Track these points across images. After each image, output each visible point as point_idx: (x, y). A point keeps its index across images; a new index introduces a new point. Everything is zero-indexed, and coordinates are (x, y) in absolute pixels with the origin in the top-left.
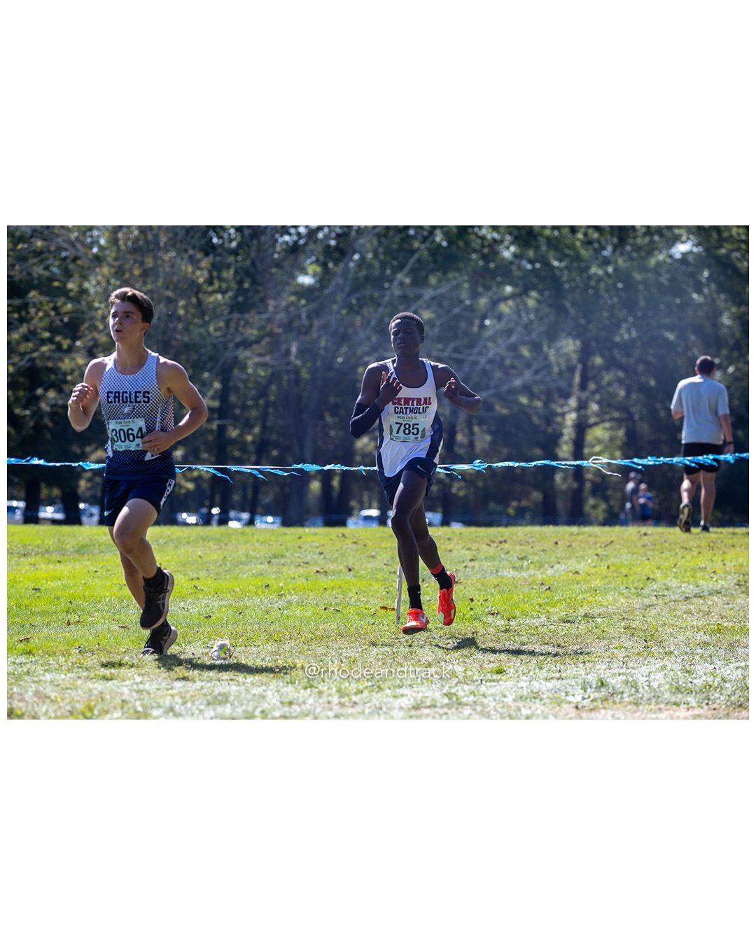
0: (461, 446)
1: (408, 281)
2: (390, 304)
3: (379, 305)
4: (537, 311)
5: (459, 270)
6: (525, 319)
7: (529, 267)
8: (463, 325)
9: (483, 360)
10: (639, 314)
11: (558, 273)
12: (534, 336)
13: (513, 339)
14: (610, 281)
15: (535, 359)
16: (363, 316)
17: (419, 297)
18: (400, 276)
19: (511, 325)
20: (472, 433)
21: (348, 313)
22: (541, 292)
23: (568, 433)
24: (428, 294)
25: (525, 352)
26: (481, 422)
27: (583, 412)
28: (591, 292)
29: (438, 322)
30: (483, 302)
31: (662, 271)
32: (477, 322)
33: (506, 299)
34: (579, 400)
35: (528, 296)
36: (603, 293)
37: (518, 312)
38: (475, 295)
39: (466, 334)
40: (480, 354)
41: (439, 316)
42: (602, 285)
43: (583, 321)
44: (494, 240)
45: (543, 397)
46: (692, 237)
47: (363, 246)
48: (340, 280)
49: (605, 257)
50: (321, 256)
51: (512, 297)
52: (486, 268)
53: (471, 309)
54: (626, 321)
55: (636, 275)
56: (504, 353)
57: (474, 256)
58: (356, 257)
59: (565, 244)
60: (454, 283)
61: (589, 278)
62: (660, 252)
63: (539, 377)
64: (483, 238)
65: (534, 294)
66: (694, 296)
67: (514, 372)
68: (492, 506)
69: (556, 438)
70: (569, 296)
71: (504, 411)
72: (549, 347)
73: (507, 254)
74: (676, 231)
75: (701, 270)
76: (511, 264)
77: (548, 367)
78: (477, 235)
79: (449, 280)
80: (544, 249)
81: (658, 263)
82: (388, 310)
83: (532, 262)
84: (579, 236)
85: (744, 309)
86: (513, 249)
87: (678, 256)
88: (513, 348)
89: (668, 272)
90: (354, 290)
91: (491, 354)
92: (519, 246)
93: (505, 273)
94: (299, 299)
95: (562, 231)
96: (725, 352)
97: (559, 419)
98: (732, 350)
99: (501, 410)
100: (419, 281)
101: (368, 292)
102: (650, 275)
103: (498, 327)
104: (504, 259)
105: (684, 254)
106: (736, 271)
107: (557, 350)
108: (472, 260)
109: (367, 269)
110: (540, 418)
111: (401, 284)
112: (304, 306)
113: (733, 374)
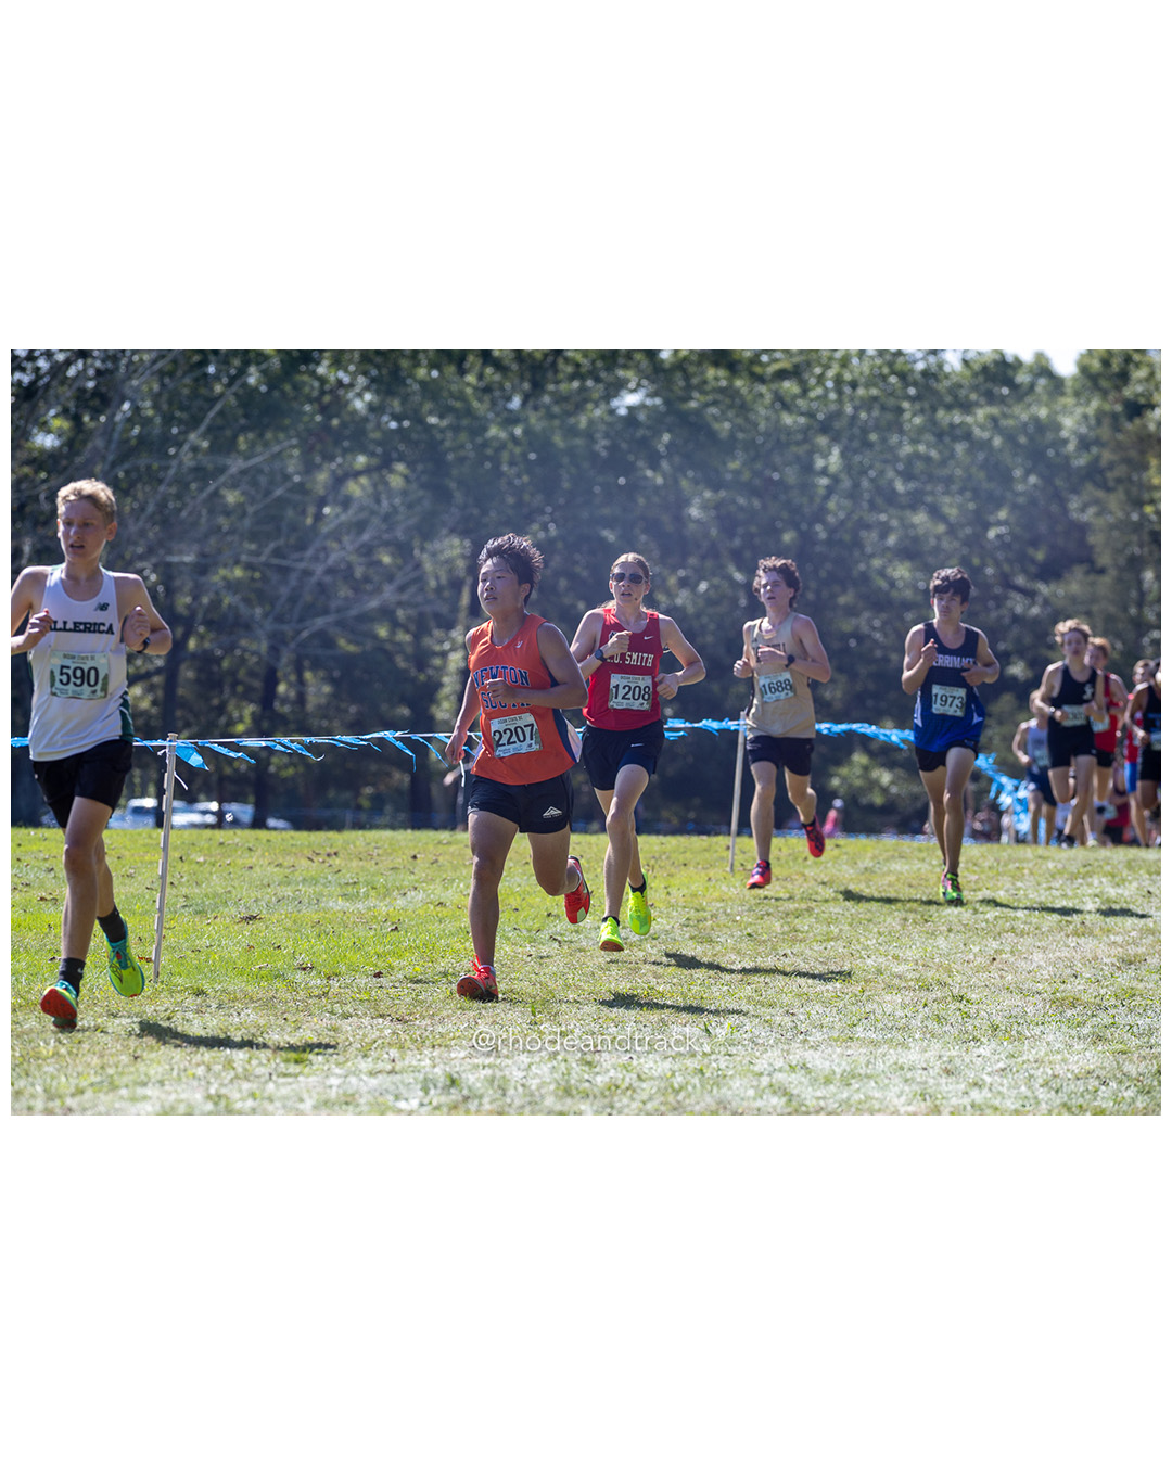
0: (284, 701)
1: (205, 444)
2: (176, 480)
3: (160, 481)
4: (404, 493)
5: (283, 428)
6: (385, 507)
7: (393, 425)
8: (290, 514)
9: (319, 569)
10: (562, 501)
11: (439, 436)
12: (399, 532)
13: (366, 537)
14: (518, 450)
15: (400, 568)
16: (135, 499)
17: (222, 470)
18: (193, 437)
19: (362, 516)
20: (301, 682)
22: (411, 465)
23: (448, 682)
24: (236, 465)
25: (386, 557)
26: (316, 665)
28: (488, 465)
29: (251, 510)
30: (322, 477)
31: (598, 435)
32: (311, 510)
33: (357, 474)
35: (392, 471)
36: (506, 467)
37: (375, 495)
38: (309, 468)
39: (294, 528)
40: (316, 559)
41: (253, 501)
42: (505, 456)
43: (476, 512)
44: (340, 383)
45: (413, 627)
46: (645, 382)
47: (137, 390)
48: (99, 442)
49: (511, 411)
50: (71, 405)
51: (367, 471)
52: (326, 427)
53: (301, 489)
54: (543, 513)
55: (558, 440)
56: (353, 558)
57: (308, 408)
58: (126, 406)
59: (449, 391)
60: (276, 449)
61: (485, 444)
62: (597, 405)
63: (405, 597)
64: (323, 380)
65: (400, 467)
66: (649, 473)
67: (369, 587)
68: (332, 794)
69: (430, 691)
70: (455, 472)
71: (351, 648)
72: (423, 549)
73: (359, 405)
74: (621, 373)
75: (657, 434)
76: (365, 420)
77: (420, 580)
78: (313, 374)
79: (266, 445)
80: (417, 398)
81: (591, 422)
82: (173, 490)
83: (397, 418)
84: (471, 378)
85: (723, 493)
86: (368, 397)
87: (622, 412)
88: (367, 551)
89: (607, 436)
90: (123, 457)
91: (333, 558)
92: (377, 392)
93: (355, 434)
94: (36, 472)
95: (445, 371)
96: (692, 561)
97: (437, 662)
98: (703, 558)
99: (345, 645)
100: (223, 444)
101: (143, 461)
102: (579, 442)
103: (343, 517)
104: (355, 412)
105: (631, 409)
106: (712, 435)
107: (434, 554)
108: (305, 413)
109: (143, 426)
110: (407, 658)
111: (195, 449)
112: (44, 481)
113: (706, 594)
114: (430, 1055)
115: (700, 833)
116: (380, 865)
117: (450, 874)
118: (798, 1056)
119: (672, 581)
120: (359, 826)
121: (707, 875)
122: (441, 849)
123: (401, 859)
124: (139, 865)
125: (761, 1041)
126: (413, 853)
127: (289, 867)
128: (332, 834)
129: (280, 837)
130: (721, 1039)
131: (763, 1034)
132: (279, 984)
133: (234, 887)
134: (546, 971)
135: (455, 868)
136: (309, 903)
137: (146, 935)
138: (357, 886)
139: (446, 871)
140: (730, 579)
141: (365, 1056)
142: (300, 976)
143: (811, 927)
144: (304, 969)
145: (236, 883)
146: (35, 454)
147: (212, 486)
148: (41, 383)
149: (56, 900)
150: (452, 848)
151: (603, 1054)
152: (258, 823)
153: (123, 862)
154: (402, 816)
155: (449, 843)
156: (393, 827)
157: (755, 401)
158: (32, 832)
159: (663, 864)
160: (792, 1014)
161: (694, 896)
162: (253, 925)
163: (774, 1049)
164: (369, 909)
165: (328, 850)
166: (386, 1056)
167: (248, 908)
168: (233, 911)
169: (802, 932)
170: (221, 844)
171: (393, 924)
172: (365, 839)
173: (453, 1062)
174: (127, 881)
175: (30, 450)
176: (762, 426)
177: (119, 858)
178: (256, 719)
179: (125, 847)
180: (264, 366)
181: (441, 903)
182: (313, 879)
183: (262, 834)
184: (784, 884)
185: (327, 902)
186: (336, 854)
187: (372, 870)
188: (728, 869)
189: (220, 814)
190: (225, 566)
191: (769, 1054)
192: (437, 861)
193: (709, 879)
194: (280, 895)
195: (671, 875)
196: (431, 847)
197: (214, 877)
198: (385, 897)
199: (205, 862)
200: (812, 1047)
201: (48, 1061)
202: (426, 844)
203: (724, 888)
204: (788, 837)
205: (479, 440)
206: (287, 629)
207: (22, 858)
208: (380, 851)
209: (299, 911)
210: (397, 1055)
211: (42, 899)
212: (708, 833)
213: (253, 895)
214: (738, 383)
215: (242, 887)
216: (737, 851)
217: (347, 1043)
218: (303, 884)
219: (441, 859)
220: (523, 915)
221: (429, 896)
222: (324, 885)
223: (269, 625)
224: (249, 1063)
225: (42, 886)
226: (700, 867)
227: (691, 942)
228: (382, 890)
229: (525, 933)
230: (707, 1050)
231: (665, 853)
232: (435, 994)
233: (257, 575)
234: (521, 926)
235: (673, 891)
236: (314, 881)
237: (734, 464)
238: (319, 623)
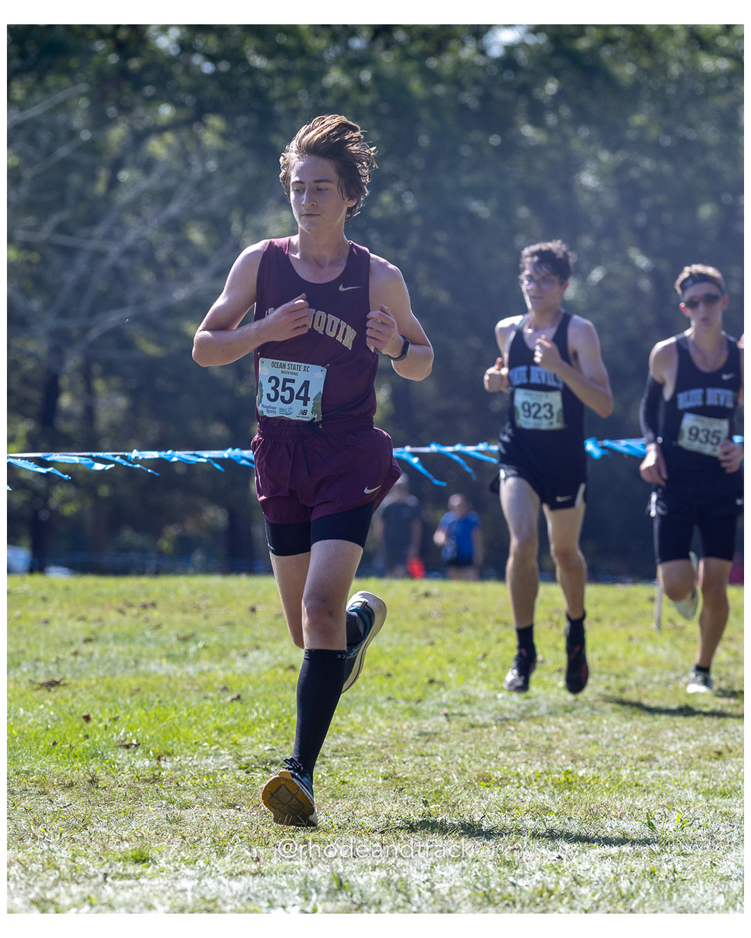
0: (69, 416)
4: (221, 155)
5: (68, 71)
6: (197, 171)
7: (208, 68)
8: (75, 179)
9: (114, 250)
10: (419, 163)
11: (264, 82)
12: (215, 203)
13: (174, 209)
19: (171, 182)
20: (90, 391)
22: (228, 117)
25: (197, 236)
26: (110, 370)
30: (117, 134)
31: (467, 81)
32: (103, 174)
33: (160, 130)
35: (205, 125)
37: (184, 156)
38: (100, 122)
39: (81, 197)
40: (109, 237)
51: (173, 126)
52: (123, 69)
53: (93, 148)
55: (416, 88)
56: (157, 237)
57: (99, 46)
60: (60, 97)
61: (324, 92)
65: (216, 122)
66: (528, 131)
67: (174, 273)
71: (154, 350)
72: (244, 225)
73: (165, 42)
75: (542, 80)
76: (174, 59)
79: (47, 92)
81: (458, 65)
83: (213, 59)
85: (623, 155)
86: (176, 32)
87: (496, 52)
88: (174, 227)
89: (477, 83)
91: (131, 238)
93: (160, 78)
98: (599, 237)
99: (151, 349)
102: (440, 90)
103: (146, 185)
104: (159, 50)
106: (610, 81)
108: (96, 53)
113: (601, 283)
123: (237, 612)
127: (95, 621)
140: (628, 263)
152: (36, 567)
156: (207, 570)
164: (202, 673)
165: (143, 600)
167: (48, 672)
171: (233, 692)
176: (675, 71)
178: (33, 439)
182: (127, 636)
183: (41, 579)
185: (148, 664)
186: (153, 605)
206: (73, 326)
223: (50, 321)
233: (35, 257)
237: (638, 119)
238: (113, 318)
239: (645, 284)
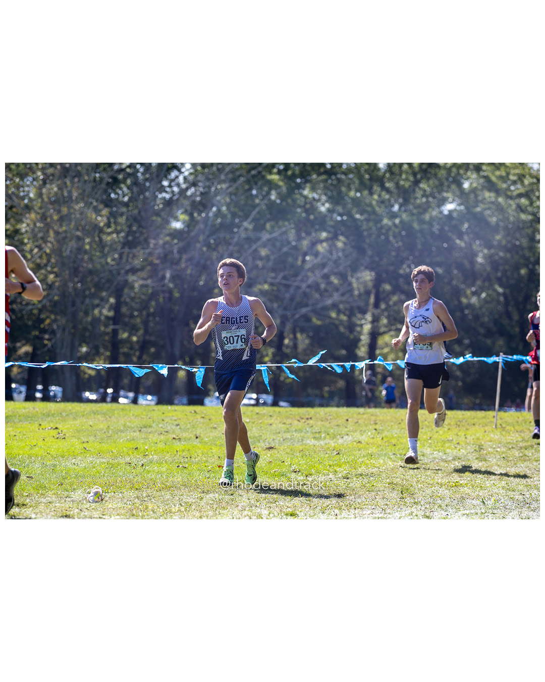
0: (287, 347)
1: (251, 227)
2: (237, 244)
3: (230, 244)
4: (343, 250)
5: (288, 220)
6: (335, 257)
7: (339, 218)
8: (290, 259)
9: (304, 286)
10: (417, 254)
11: (359, 223)
12: (341, 268)
13: (326, 271)
14: (397, 230)
15: (341, 285)
16: (218, 252)
17: (259, 239)
18: (246, 224)
19: (325, 260)
20: (295, 338)
21: (208, 250)
22: (347, 237)
23: (365, 339)
24: (265, 236)
25: (335, 281)
26: (302, 331)
27: (376, 324)
28: (383, 237)
29: (272, 257)
30: (305, 243)
31: (435, 223)
32: (300, 259)
33: (322, 241)
34: (373, 315)
35: (338, 240)
36: (391, 238)
37: (331, 252)
38: (299, 238)
39: (292, 266)
40: (302, 281)
41: (273, 253)
42: (391, 233)
43: (377, 259)
44: (314, 199)
45: (347, 313)
46: (457, 199)
47: (219, 201)
48: (202, 226)
49: (394, 212)
50: (189, 208)
51: (326, 240)
52: (307, 219)
53: (296, 248)
54: (408, 259)
55: (416, 226)
56: (320, 281)
57: (299, 210)
58: (214, 209)
59: (365, 203)
60: (284, 229)
61: (382, 228)
62: (433, 209)
63: (344, 298)
64: (306, 197)
65: (342, 238)
66: (458, 241)
67: (326, 294)
68: (310, 391)
69: (356, 342)
70: (367, 241)
71: (319, 323)
72: (352, 277)
73: (323, 209)
74: (445, 194)
75: (462, 223)
76: (326, 216)
77: (351, 290)
78: (301, 195)
79: (280, 227)
80: (350, 206)
81: (431, 217)
82: (236, 248)
83: (341, 215)
84: (376, 197)
85: (492, 251)
86: (327, 205)
87: (446, 212)
88: (326, 277)
89: (438, 224)
90: (212, 234)
91: (310, 281)
92: (331, 203)
93: (321, 222)
94: (173, 239)
95: (363, 193)
96: (479, 283)
97: (358, 329)
98: (484, 281)
99: (316, 321)
100: (259, 228)
101: (222, 235)
102: (425, 227)
103: (316, 261)
104: (321, 212)
105: (450, 211)
106: (488, 224)
107: (358, 279)
108: (297, 213)
109: (222, 218)
110: (345, 327)
111: (246, 229)
112: (176, 244)
113: (485, 299)
114: (353, 512)
115: (481, 409)
116: (331, 424)
117: (364, 428)
118: (526, 515)
119: (468, 292)
120: (321, 405)
121: (484, 429)
122: (360, 416)
123: (341, 421)
124: (219, 423)
125: (508, 507)
126: (346, 418)
127: (289, 424)
128: (309, 409)
129: (285, 410)
130: (490, 507)
131: (509, 504)
132: (283, 479)
133: (263, 433)
134: (408, 474)
135: (366, 426)
136: (298, 441)
137: (222, 456)
138: (320, 433)
139: (362, 427)
140: (495, 290)
141: (323, 513)
142: (293, 475)
143: (532, 454)
144: (295, 472)
145: (264, 432)
146: (172, 231)
147: (254, 247)
148: (175, 198)
149: (180, 439)
150: (365, 416)
151: (435, 513)
152: (275, 404)
153: (212, 421)
154: (342, 401)
155: (364, 414)
156: (338, 406)
157: (508, 208)
158: (170, 407)
159: (463, 424)
160: (523, 495)
161: (478, 439)
162: (272, 451)
163: (515, 511)
164: (326, 444)
165: (307, 416)
166: (333, 513)
167: (269, 444)
168: (263, 445)
169: (528, 457)
170: (257, 413)
171: (337, 451)
172: (324, 412)
173: (364, 516)
174: (213, 430)
175: (171, 229)
176: (511, 219)
177: (210, 420)
178: (274, 355)
179: (212, 415)
180: (279, 191)
181: (359, 442)
182: (300, 430)
183: (277, 409)
184: (520, 434)
185: (306, 440)
186: (311, 418)
187: (328, 426)
188: (494, 427)
189: (257, 400)
190: (260, 283)
191: (512, 513)
192: (357, 422)
193: (485, 432)
194: (284, 437)
195: (467, 429)
196: (355, 416)
197: (254, 429)
198: (333, 438)
199: (250, 422)
200: (532, 510)
201: (176, 514)
202: (353, 414)
203: (492, 435)
204: (522, 412)
205: (379, 225)
206: (289, 314)
207: (165, 419)
208: (331, 417)
209: (293, 445)
210: (338, 512)
211: (174, 438)
212: (485, 410)
213: (272, 437)
214: (500, 200)
215: (267, 434)
216: (498, 418)
217: (315, 507)
218: (295, 433)
219: (360, 421)
220: (397, 447)
221: (354, 438)
222: (305, 433)
223: (280, 312)
224: (269, 515)
225: (174, 432)
226: (481, 425)
227: (476, 461)
228: (332, 436)
229: (399, 456)
230: (483, 511)
231: (464, 419)
232: (356, 484)
233: (275, 288)
234: (397, 453)
235: (468, 437)
236: (300, 431)
237: (498, 237)
238: (304, 310)
239: (502, 299)
